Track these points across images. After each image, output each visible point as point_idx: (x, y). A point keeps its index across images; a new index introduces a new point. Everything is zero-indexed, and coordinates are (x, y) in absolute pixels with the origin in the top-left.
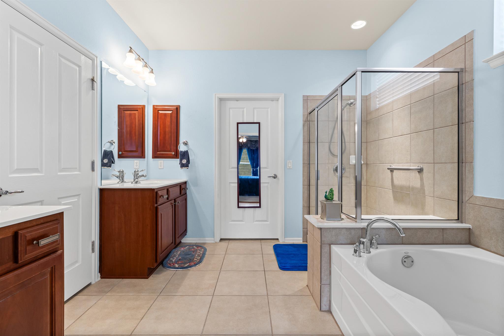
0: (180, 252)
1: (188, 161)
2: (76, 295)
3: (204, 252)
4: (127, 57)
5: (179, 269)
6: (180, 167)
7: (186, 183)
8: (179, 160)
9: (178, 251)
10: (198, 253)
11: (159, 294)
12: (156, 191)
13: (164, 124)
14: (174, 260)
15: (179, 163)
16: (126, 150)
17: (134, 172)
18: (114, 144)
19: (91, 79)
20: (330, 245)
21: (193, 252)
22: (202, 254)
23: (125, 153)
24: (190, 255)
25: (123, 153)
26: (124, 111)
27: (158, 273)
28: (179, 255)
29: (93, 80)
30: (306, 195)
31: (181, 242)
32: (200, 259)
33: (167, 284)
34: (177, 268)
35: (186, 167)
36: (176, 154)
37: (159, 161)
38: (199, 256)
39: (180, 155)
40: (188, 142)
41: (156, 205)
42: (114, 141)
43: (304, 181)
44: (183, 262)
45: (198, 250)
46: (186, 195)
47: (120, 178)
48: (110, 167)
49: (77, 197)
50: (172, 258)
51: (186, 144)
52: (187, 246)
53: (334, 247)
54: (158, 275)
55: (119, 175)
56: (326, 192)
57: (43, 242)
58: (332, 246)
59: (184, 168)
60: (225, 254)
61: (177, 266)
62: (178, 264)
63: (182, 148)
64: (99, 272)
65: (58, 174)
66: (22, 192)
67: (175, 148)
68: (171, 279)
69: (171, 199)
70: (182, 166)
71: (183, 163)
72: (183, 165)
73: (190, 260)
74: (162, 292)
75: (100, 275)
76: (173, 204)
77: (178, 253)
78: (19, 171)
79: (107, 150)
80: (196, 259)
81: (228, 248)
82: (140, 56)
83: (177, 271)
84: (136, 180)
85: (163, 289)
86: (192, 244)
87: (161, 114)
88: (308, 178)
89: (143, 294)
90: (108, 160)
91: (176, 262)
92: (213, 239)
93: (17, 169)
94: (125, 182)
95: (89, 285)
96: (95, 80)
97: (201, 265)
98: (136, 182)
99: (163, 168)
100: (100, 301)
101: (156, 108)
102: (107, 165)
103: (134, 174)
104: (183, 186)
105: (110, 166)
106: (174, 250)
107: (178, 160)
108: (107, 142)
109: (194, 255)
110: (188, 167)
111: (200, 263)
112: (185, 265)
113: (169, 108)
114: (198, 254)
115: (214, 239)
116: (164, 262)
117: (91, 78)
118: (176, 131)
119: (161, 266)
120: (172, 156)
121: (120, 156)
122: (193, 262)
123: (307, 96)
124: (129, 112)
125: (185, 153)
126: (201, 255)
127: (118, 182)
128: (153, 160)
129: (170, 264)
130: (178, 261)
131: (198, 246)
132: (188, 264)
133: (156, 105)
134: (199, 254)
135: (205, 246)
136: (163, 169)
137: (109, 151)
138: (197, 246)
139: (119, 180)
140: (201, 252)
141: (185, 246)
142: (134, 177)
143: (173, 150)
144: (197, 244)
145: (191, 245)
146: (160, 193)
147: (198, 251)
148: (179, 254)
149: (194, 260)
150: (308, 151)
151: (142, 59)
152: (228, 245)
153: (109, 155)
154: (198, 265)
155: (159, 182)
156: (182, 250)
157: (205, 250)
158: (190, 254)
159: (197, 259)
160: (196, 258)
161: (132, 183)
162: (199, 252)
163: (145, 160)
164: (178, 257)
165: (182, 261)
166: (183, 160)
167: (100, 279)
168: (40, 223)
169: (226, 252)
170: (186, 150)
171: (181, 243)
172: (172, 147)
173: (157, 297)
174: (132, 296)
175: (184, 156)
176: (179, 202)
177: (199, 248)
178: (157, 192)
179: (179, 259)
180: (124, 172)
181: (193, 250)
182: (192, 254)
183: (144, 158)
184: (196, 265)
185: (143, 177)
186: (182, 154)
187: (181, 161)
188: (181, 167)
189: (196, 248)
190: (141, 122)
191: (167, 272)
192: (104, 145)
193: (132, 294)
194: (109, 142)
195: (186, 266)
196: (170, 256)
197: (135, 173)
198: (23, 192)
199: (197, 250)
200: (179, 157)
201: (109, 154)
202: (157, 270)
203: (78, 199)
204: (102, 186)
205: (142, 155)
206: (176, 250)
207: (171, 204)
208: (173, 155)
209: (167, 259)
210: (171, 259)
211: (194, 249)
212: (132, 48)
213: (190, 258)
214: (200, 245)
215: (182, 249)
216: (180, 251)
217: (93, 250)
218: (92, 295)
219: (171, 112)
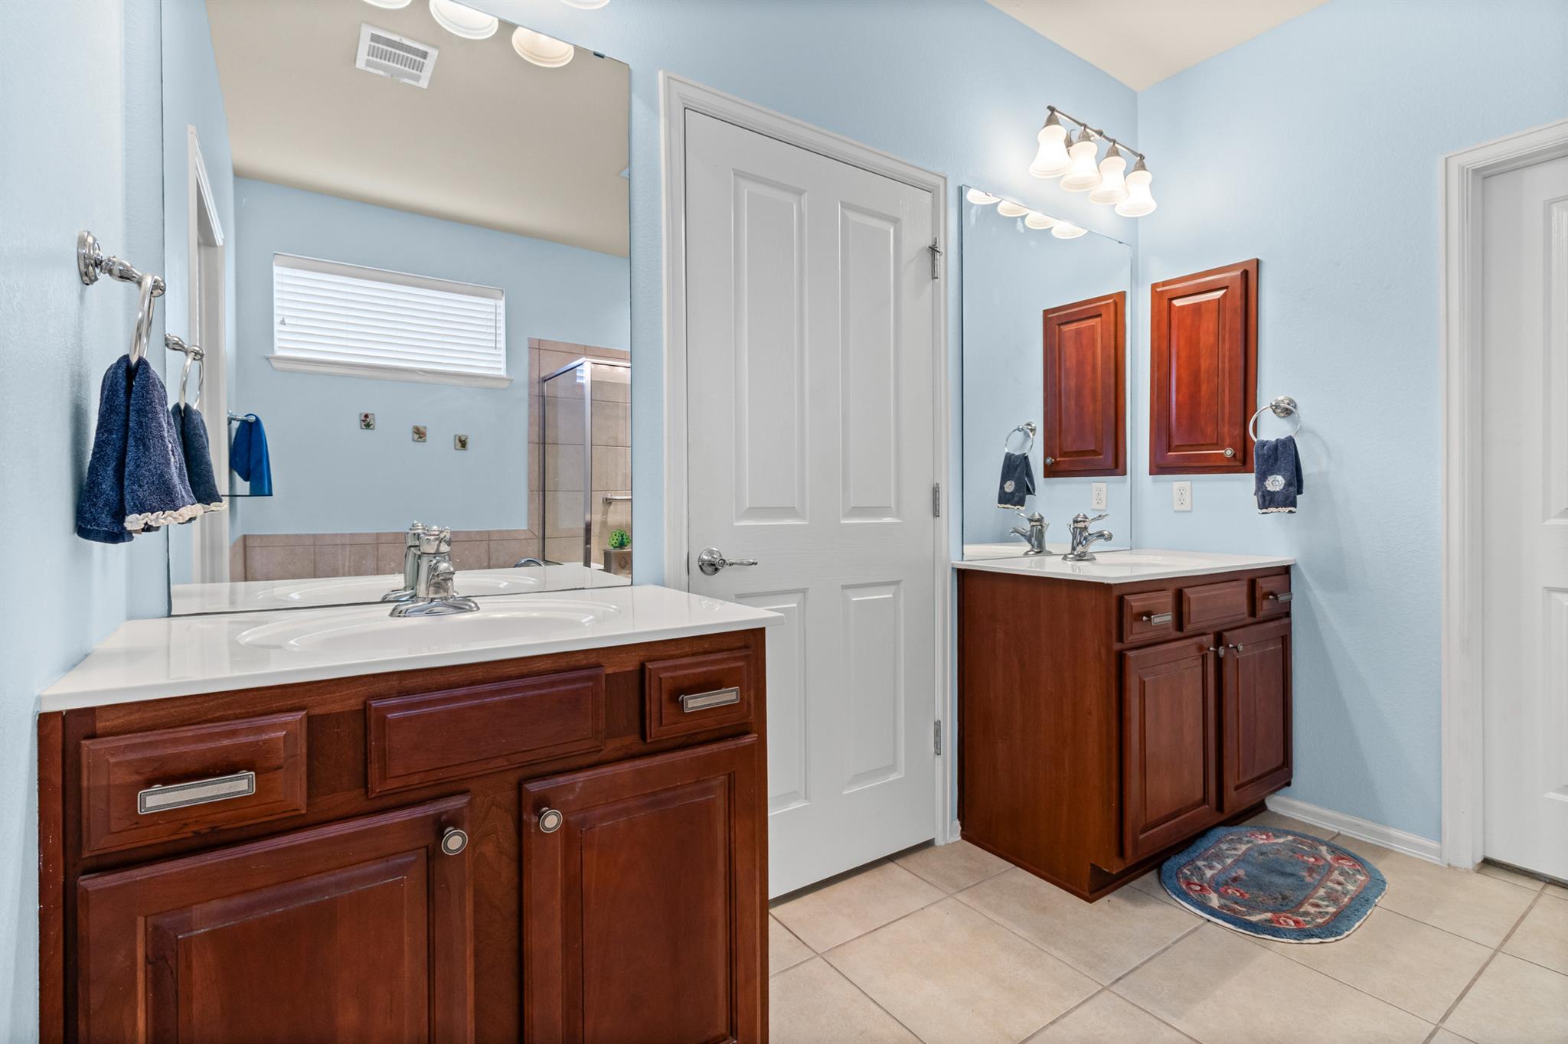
0: (1250, 849)
1: (1296, 482)
2: (892, 861)
3: (1365, 888)
4: (1039, 144)
5: (1218, 918)
6: (1257, 506)
7: (1286, 570)
8: (1252, 476)
9: (1240, 841)
10: (1330, 884)
11: (1109, 983)
12: (1116, 593)
13: (1193, 343)
14: (1209, 873)
15: (1254, 492)
16: (1065, 450)
17: (1072, 522)
18: (1031, 434)
19: (930, 247)
21: (1311, 870)
22: (1352, 899)
23: (1065, 461)
24: (1290, 880)
25: (1058, 459)
26: (1059, 325)
27: (1132, 899)
28: (1238, 861)
29: (933, 250)
31: (1260, 807)
32: (1336, 915)
33: (1150, 959)
34: (1213, 912)
35: (1285, 506)
36: (1240, 455)
37: (1174, 483)
38: (1333, 898)
39: (1257, 459)
40: (1296, 401)
41: (1117, 646)
42: (1033, 425)
44: (1247, 896)
45: (1336, 872)
46: (1285, 621)
47: (1033, 539)
48: (1023, 505)
49: (893, 588)
50: (1204, 860)
51: (1286, 411)
52: (1287, 833)
54: (1128, 907)
55: (1031, 531)
57: (695, 703)
59: (1274, 510)
60: (1497, 951)
61: (1215, 901)
62: (1221, 896)
63: (1269, 429)
64: (959, 818)
65: (842, 522)
66: (753, 563)
67: (1238, 431)
68: (1173, 943)
69: (1202, 631)
70: (1267, 500)
71: (1270, 488)
72: (1268, 498)
73: (1283, 899)
74: (1121, 981)
75: (960, 828)
76: (1209, 649)
77: (1235, 849)
78: (755, 512)
79: (1013, 455)
80: (1312, 910)
81: (1524, 923)
82: (1089, 125)
83: (1209, 923)
84: (1079, 549)
85: (1132, 971)
86: (1311, 834)
87: (1182, 308)
89: (1055, 953)
90: (1016, 485)
91: (1218, 886)
92: (1433, 844)
93: (750, 508)
94: (1050, 554)
95: (929, 844)
96: (942, 250)
97: (1332, 947)
98: (1081, 558)
99: (1189, 509)
100: (933, 909)
101: (1162, 292)
102: (1013, 499)
103: (1073, 529)
104: (1264, 585)
105: (1021, 503)
106: (1221, 831)
107: (1249, 480)
108: (1014, 431)
109: (1308, 884)
110: (1295, 507)
111: (1327, 937)
112: (1250, 915)
113: (1213, 281)
114: (1332, 889)
115: (1438, 846)
116: (1166, 866)
117: (930, 244)
118: (1241, 362)
119: (1151, 877)
120: (1225, 463)
121: (1050, 472)
122: (1295, 918)
124: (1073, 326)
125: (1280, 448)
126: (1346, 900)
127: (1026, 554)
128: (1154, 481)
129: (1189, 884)
130: (1227, 884)
131: (1340, 853)
132: (1269, 915)
133: (1163, 282)
134: (1337, 891)
135: (1381, 866)
136: (1190, 511)
137: (1018, 456)
138: (1333, 849)
139: (1028, 547)
140: (1350, 887)
141: (1279, 831)
142: (1074, 538)
143: (1227, 441)
144: (1338, 843)
145: (1306, 837)
146: (1136, 603)
147: (1336, 875)
148: (1239, 853)
149: (1302, 910)
151: (1096, 132)
152: (1530, 908)
153: (1019, 469)
154: (1318, 940)
155: (1159, 559)
156: (1262, 842)
157: (1378, 884)
158: (1292, 875)
159: (1318, 910)
160: (1317, 906)
161: (1065, 558)
162: (1339, 883)
163: (1125, 482)
164: (1229, 865)
165: (1242, 891)
166: (1271, 479)
167: (960, 838)
168: (701, 650)
169: (1506, 940)
170: (1283, 438)
171: (1263, 814)
172: (1226, 429)
173: (1099, 992)
174: (1020, 940)
175: (1276, 460)
176: (1241, 648)
177: (1346, 864)
178: (1121, 600)
179: (1234, 874)
180: (1046, 521)
181: (1312, 860)
182: (1302, 878)
183: (1124, 473)
184: (1303, 933)
185: (1101, 541)
186: (1265, 452)
187: (1261, 479)
188: (1261, 507)
189: (1329, 857)
190: (1113, 351)
191: (1170, 908)
192: (1005, 438)
193: (1021, 933)
194: (1018, 429)
195: (1254, 918)
196: (1199, 851)
197: (1075, 525)
198: (756, 564)
199: (1330, 866)
200: (1255, 466)
201: (1018, 466)
202: (1133, 883)
203: (893, 595)
204: (964, 563)
205: (1116, 466)
206: (1231, 834)
207: (1201, 648)
208: (1228, 459)
209: (1182, 859)
210: (1200, 863)
211: (1316, 859)
212: (1057, 109)
213: (1286, 893)
214: (1352, 850)
215: (1261, 840)
216: (1249, 845)
217: (937, 748)
218: (924, 880)
219: (1219, 294)
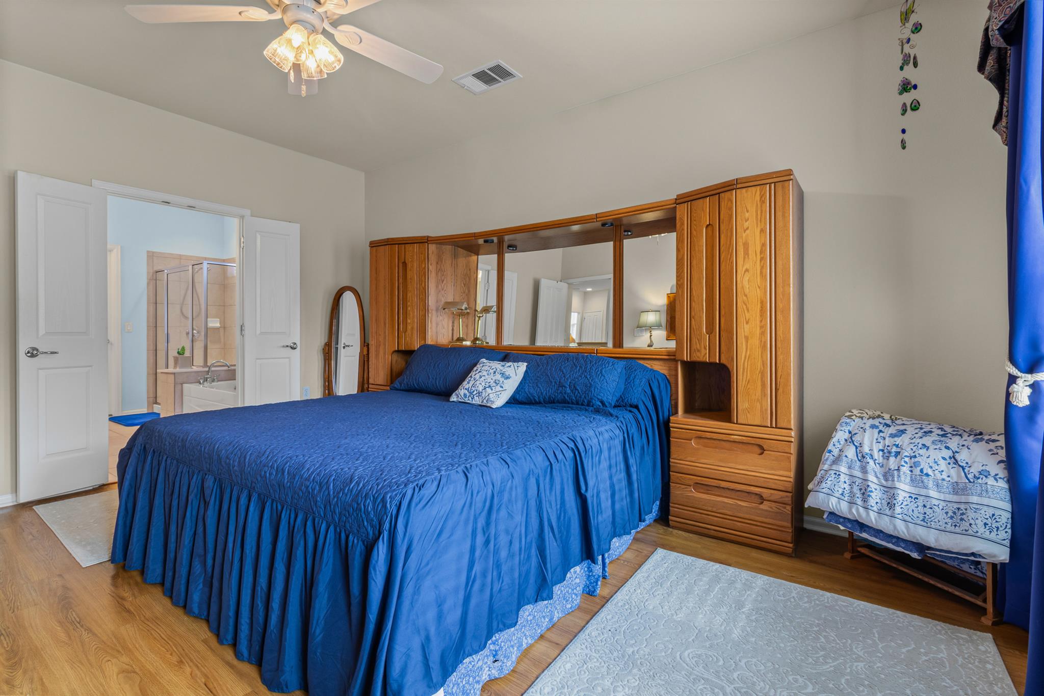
20: (182, 384)
30: (152, 360)
43: (148, 345)
53: (185, 386)
56: (178, 349)
58: (183, 385)
88: (155, 343)
123: (153, 252)
150: (154, 313)
